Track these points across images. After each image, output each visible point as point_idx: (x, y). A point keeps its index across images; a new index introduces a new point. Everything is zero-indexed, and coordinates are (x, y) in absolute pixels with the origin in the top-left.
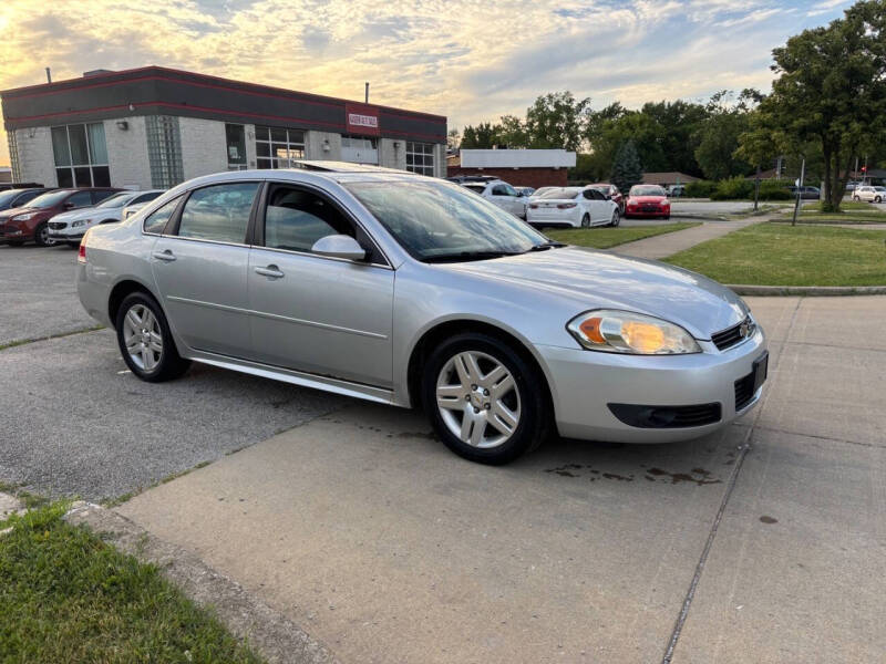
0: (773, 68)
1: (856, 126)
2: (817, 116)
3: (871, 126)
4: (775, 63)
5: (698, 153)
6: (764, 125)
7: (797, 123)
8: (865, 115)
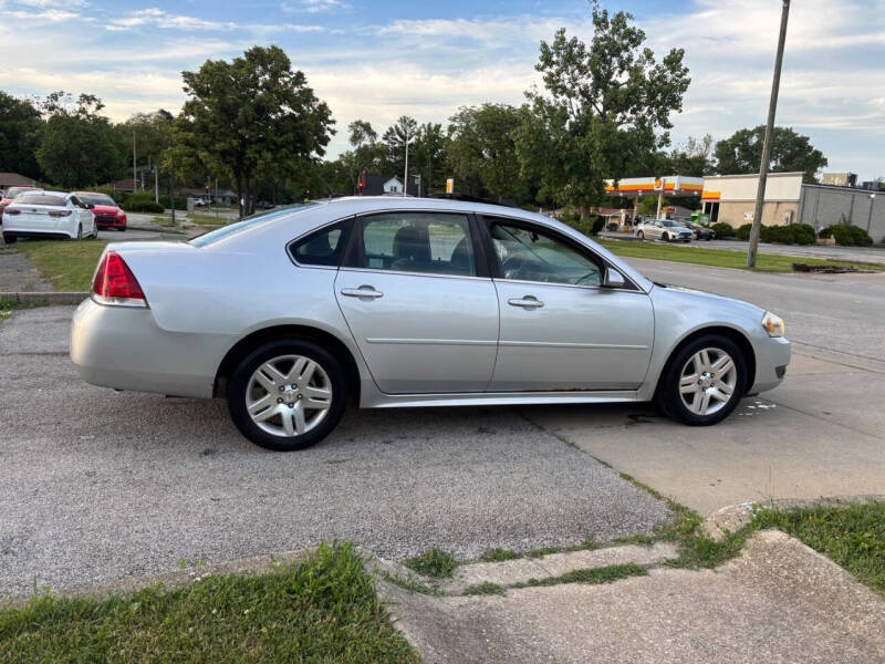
0: (186, 90)
1: (269, 156)
2: (235, 142)
3: (278, 156)
4: (187, 86)
5: (39, 154)
6: (187, 143)
7: (219, 146)
8: (272, 147)
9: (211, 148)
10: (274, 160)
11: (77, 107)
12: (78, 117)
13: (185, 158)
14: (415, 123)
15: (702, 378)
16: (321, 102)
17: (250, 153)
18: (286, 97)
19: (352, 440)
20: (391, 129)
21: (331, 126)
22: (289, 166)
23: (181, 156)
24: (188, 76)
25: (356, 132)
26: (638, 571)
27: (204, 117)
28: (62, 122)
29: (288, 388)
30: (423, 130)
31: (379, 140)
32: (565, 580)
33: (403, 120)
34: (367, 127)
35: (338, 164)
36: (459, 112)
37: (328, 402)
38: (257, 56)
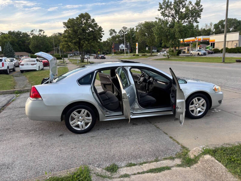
0: (64, 27)
1: (87, 42)
2: (78, 40)
3: (89, 42)
4: (64, 26)
5: (30, 47)
6: (65, 41)
7: (73, 41)
8: (87, 40)
9: (72, 42)
10: (88, 43)
11: (38, 33)
12: (39, 36)
13: (65, 45)
14: (127, 28)
15: (196, 105)
16: (99, 26)
17: (81, 42)
18: (90, 26)
19: (98, 129)
20: (120, 30)
21: (103, 33)
22: (93, 45)
23: (64, 44)
24: (64, 23)
25: (111, 32)
26: (168, 168)
27: (69, 34)
28: (35, 37)
29: (80, 117)
30: (129, 30)
31: (117, 34)
32: (147, 172)
33: (124, 28)
34: (114, 31)
35: (107, 41)
36: (138, 24)
37: (91, 121)
38: (82, 16)
